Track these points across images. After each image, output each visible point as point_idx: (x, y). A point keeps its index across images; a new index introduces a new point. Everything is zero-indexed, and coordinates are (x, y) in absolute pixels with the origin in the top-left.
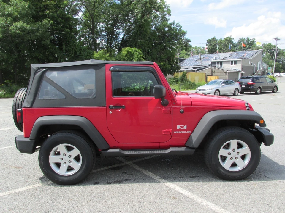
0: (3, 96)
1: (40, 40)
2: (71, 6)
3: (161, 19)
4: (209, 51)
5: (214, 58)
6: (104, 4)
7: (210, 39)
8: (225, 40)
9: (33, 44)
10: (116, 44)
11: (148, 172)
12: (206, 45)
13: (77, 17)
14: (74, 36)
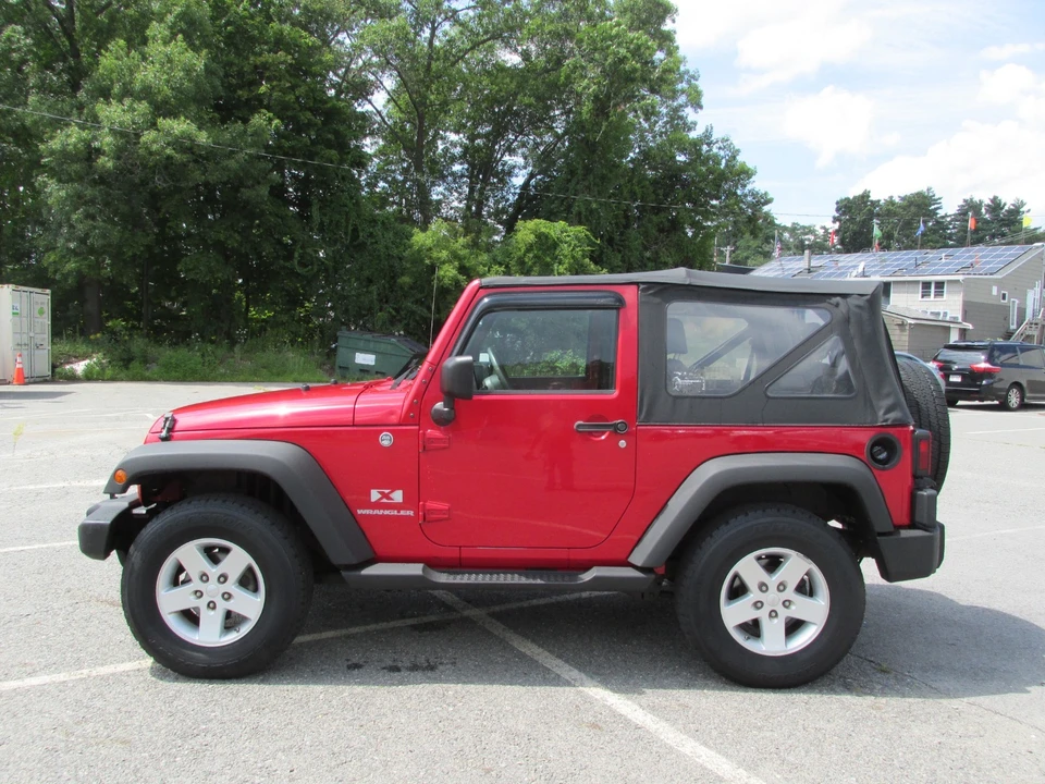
0: (98, 374)
1: (236, 184)
2: (348, 70)
3: (666, 123)
4: (842, 242)
5: (860, 269)
6: (462, 65)
7: (847, 199)
8: (905, 203)
9: (210, 199)
10: (500, 206)
11: (530, 644)
12: (834, 222)
13: (368, 107)
14: (354, 175)
